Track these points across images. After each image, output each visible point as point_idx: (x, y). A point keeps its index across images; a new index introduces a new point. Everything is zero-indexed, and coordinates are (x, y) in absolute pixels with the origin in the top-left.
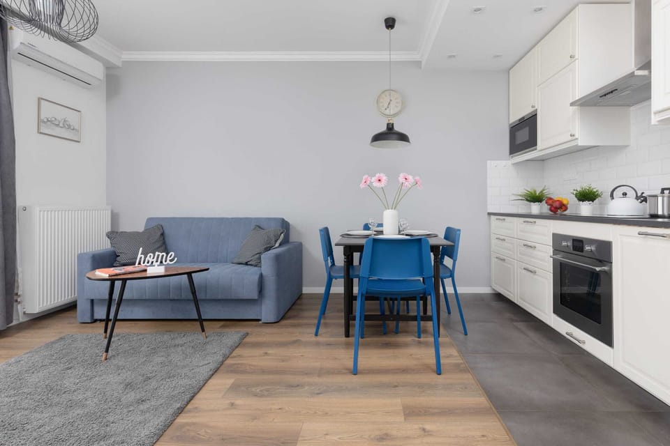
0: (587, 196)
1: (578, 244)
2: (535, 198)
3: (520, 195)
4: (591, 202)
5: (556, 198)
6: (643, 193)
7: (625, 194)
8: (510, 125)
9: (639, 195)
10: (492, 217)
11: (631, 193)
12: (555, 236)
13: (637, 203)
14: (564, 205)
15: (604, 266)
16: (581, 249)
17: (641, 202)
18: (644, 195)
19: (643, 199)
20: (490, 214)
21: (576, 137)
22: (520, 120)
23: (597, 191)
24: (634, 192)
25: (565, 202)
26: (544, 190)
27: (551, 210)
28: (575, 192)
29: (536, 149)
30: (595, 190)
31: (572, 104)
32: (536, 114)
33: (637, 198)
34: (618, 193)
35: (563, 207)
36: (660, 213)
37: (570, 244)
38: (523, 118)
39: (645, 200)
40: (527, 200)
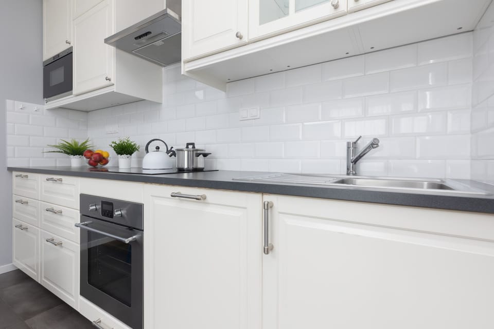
0: (125, 149)
1: (108, 206)
2: (74, 150)
3: (56, 147)
4: (129, 155)
5: (96, 150)
6: (172, 148)
7: (158, 148)
8: (44, 62)
9: (169, 149)
10: (15, 173)
11: (163, 148)
12: (83, 197)
13: (168, 156)
14: (104, 158)
15: (135, 235)
16: (110, 214)
17: (171, 156)
18: (173, 149)
19: (172, 153)
20: (11, 170)
21: (112, 81)
22: (54, 57)
23: (135, 145)
24: (166, 147)
25: (105, 155)
26: (86, 142)
27: (90, 164)
28: (113, 145)
29: (72, 94)
30: (132, 144)
31: (106, 41)
32: (72, 52)
33: (168, 152)
34: (152, 147)
35: (104, 160)
36: (186, 166)
37: (99, 207)
38: (58, 55)
39: (174, 154)
40: (66, 152)
